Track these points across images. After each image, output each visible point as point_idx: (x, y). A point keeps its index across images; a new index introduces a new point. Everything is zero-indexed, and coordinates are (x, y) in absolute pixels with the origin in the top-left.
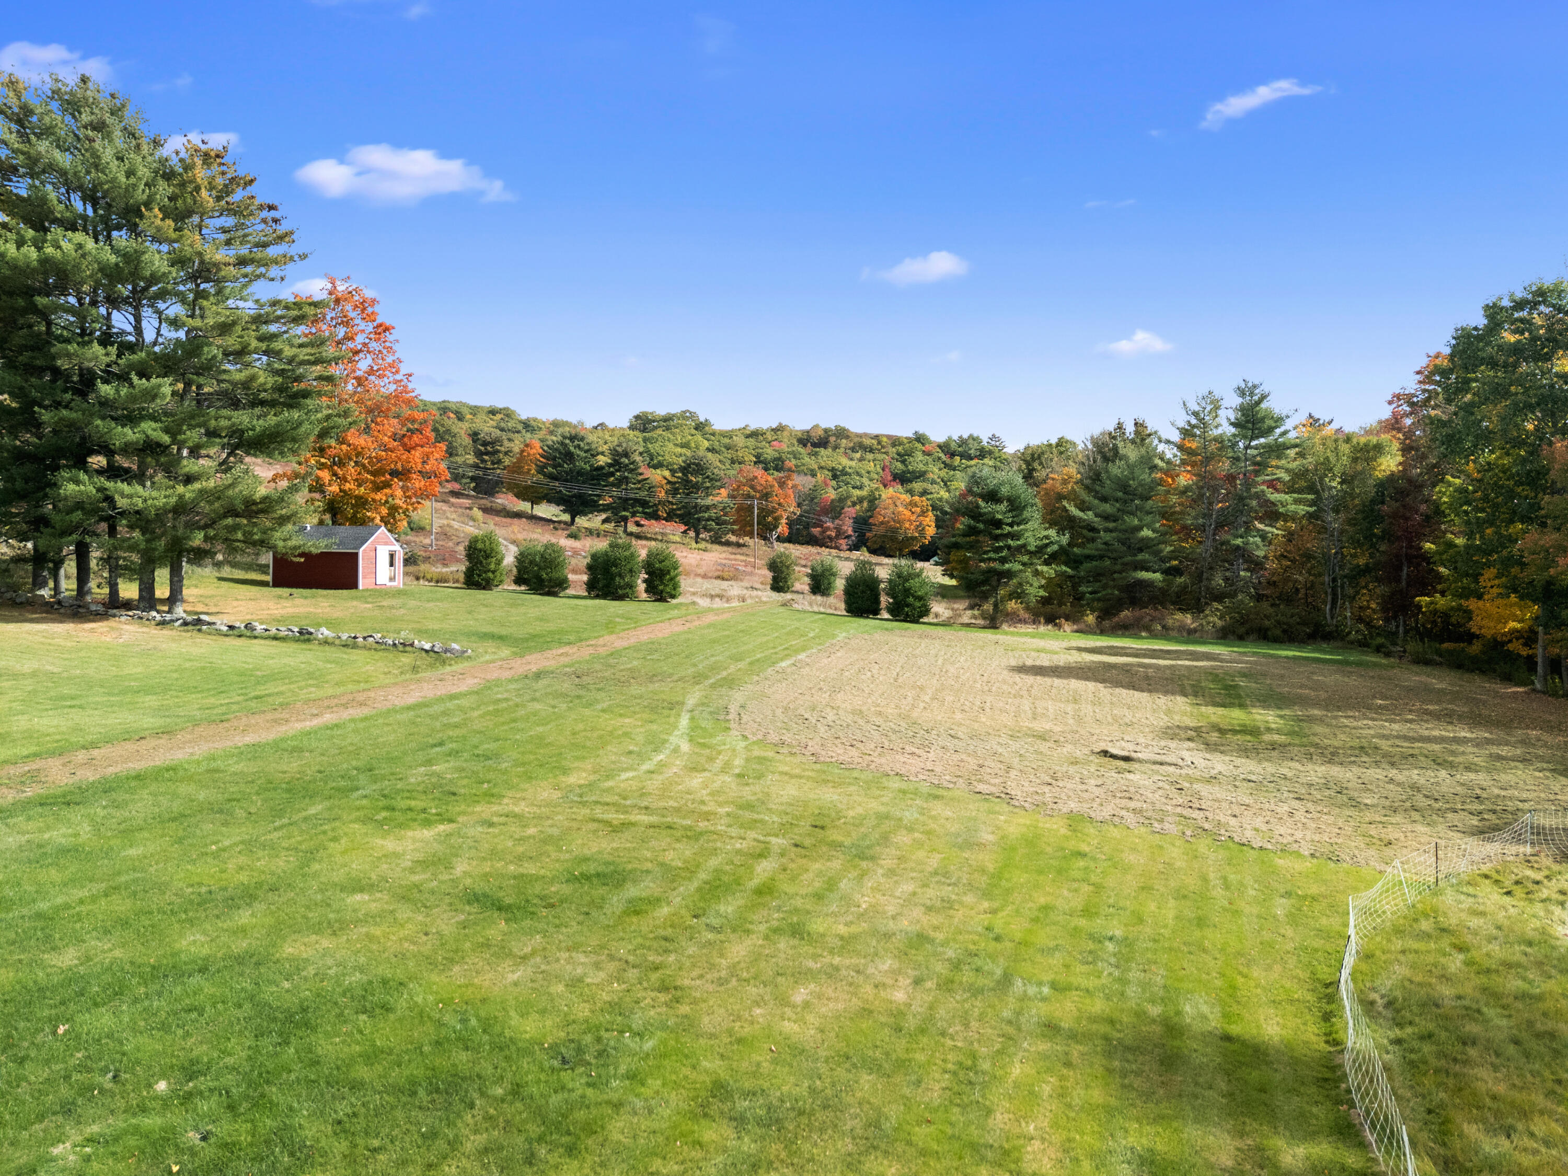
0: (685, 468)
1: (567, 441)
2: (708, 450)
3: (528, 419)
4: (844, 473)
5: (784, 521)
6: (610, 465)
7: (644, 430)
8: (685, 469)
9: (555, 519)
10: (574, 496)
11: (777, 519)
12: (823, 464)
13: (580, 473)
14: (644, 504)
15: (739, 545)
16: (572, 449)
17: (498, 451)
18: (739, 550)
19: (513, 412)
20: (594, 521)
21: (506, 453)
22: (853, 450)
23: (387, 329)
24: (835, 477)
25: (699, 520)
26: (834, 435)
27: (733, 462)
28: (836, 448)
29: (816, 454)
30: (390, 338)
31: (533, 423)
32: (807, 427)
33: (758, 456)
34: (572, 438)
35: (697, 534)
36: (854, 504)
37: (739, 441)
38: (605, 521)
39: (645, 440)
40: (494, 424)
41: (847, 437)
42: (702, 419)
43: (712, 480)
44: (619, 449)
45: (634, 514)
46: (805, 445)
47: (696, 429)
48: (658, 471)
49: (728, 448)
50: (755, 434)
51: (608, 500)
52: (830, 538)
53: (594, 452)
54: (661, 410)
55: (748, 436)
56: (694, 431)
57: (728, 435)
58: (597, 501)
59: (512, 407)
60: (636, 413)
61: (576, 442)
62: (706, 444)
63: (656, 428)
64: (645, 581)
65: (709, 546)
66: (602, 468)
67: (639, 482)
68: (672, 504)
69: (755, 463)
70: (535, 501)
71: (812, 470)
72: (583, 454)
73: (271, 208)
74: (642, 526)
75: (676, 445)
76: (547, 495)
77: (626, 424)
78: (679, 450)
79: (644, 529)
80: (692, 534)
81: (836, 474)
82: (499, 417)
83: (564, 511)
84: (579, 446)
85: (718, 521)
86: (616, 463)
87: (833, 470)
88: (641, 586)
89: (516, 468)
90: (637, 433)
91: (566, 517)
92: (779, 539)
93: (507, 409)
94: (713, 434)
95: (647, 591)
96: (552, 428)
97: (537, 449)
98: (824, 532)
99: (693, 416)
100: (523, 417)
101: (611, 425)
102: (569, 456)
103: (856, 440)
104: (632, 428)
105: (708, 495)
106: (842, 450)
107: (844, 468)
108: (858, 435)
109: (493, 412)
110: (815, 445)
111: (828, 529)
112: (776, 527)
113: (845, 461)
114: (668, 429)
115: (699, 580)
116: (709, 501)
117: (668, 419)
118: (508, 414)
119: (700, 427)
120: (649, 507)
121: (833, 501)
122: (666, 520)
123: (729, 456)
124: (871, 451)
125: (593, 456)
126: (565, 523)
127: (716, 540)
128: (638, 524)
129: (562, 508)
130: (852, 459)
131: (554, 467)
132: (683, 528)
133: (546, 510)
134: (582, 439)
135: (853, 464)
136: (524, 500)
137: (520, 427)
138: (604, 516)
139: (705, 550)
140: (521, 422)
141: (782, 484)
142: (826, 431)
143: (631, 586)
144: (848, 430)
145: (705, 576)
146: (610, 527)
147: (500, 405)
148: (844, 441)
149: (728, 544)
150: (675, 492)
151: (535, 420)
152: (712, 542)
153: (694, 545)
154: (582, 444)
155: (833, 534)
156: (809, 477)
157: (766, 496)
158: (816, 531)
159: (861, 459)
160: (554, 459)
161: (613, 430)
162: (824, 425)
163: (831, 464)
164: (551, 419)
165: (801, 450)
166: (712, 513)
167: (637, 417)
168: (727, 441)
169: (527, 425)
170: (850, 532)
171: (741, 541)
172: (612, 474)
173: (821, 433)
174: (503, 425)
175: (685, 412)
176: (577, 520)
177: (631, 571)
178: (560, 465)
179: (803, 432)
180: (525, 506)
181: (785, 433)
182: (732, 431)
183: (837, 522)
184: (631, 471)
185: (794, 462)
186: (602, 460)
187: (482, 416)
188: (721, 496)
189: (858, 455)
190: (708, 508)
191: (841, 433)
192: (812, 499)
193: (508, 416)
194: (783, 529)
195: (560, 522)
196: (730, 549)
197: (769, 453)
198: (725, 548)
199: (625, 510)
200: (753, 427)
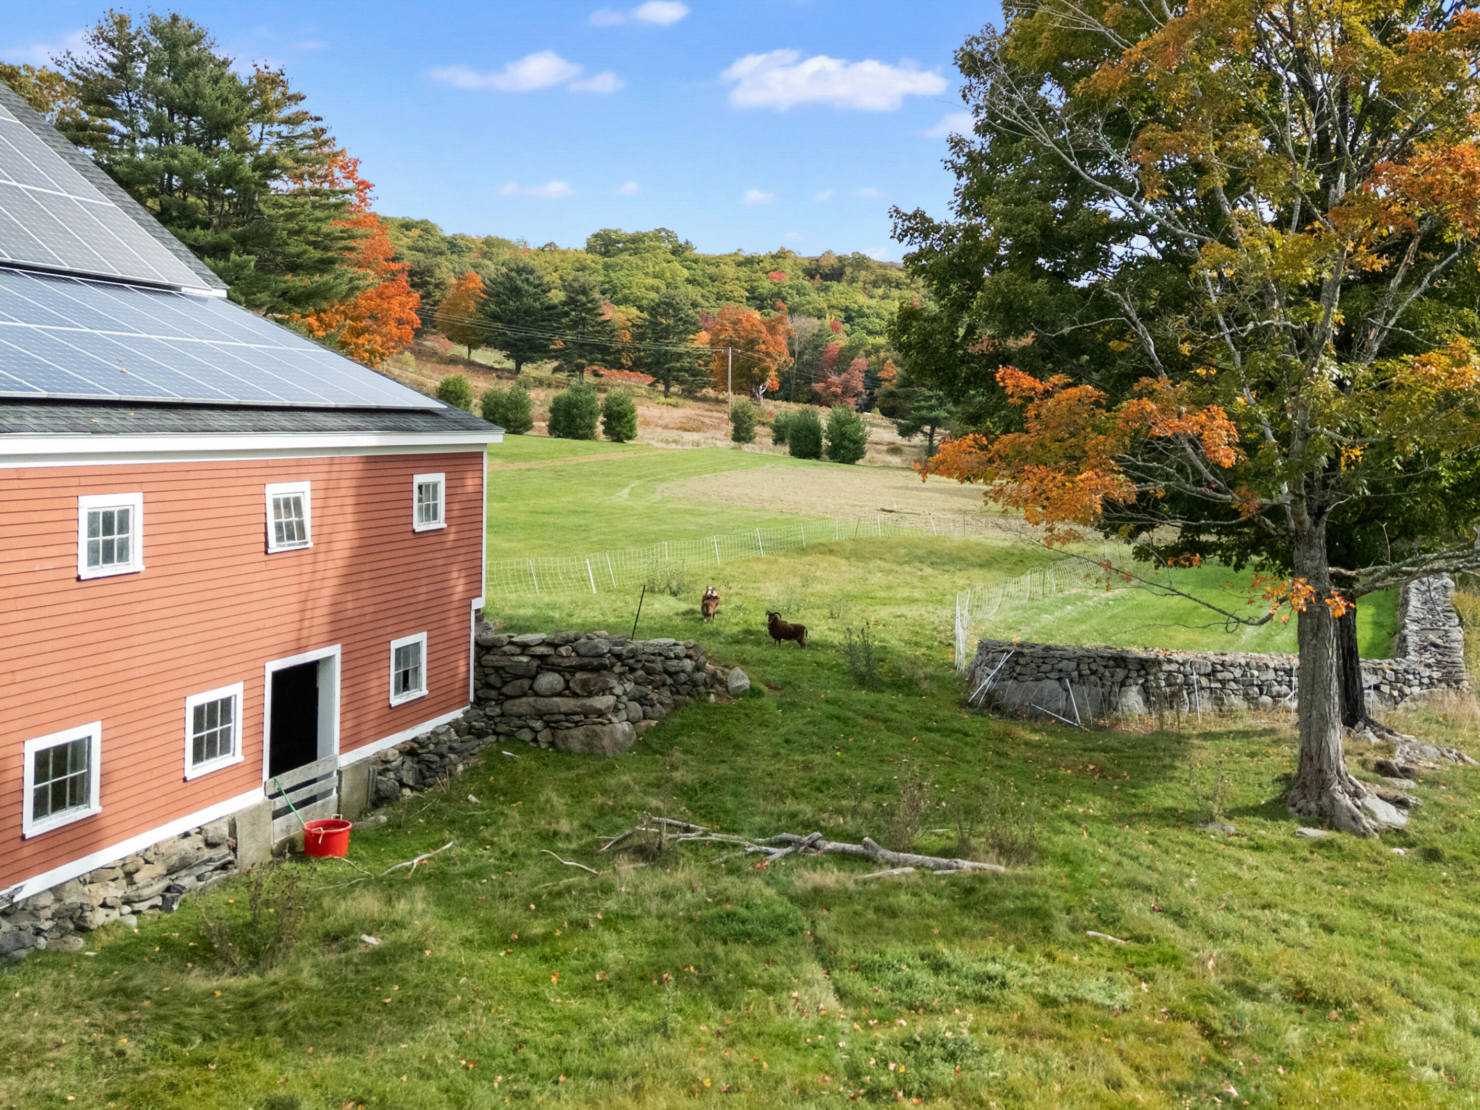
0: (653, 308)
1: (514, 274)
2: (689, 281)
3: (454, 237)
4: (861, 314)
5: (773, 373)
6: (564, 304)
7: (606, 254)
8: (653, 310)
9: (497, 366)
10: (521, 340)
11: (765, 370)
12: (834, 302)
13: (528, 312)
14: (604, 350)
15: (717, 401)
16: (519, 283)
17: (428, 283)
18: (718, 408)
19: (433, 226)
20: (545, 369)
21: (437, 286)
22: (875, 284)
23: (368, 186)
24: (849, 319)
25: (669, 370)
26: (851, 265)
27: (719, 298)
28: (853, 281)
29: (826, 289)
30: (369, 194)
31: (461, 243)
32: (817, 254)
33: (752, 290)
34: (519, 271)
35: (668, 387)
36: (868, 354)
37: (730, 271)
38: (556, 370)
39: (607, 267)
40: (410, 242)
41: (868, 268)
42: (682, 241)
43: (686, 322)
44: (576, 285)
45: (592, 363)
46: (812, 277)
47: (674, 253)
48: (622, 308)
49: (713, 279)
50: (749, 262)
51: (559, 345)
52: (835, 395)
53: (545, 287)
54: (629, 229)
55: (739, 264)
56: (670, 257)
57: (716, 262)
58: (547, 346)
59: (432, 220)
60: (596, 231)
61: (524, 276)
62: (686, 273)
63: (621, 251)
64: (603, 423)
65: (681, 401)
66: (554, 307)
67: (599, 324)
68: (639, 350)
69: (748, 299)
70: (472, 346)
71: (820, 310)
72: (531, 289)
73: (318, 119)
74: (600, 376)
75: (647, 274)
76: (487, 338)
77: (582, 245)
78: (650, 281)
79: (603, 380)
80: (661, 387)
81: (850, 316)
82: (415, 233)
83: (508, 357)
84: (527, 280)
85: (694, 373)
86: (571, 302)
87: (846, 309)
88: (600, 428)
89: (454, 306)
90: (597, 257)
91: (510, 364)
92: (766, 395)
93: (425, 222)
94: (696, 261)
95: (605, 432)
96: (485, 248)
97: (477, 283)
98: (828, 388)
99: (670, 236)
100: (448, 233)
101: (563, 247)
102: (516, 292)
103: (880, 271)
104: (590, 249)
105: (682, 340)
106: (860, 284)
107: (861, 307)
108: (883, 266)
109: (407, 226)
110: (826, 277)
111: (833, 384)
112: (763, 380)
113: (862, 299)
114: (636, 252)
115: (659, 429)
116: (681, 349)
117: (637, 239)
118: (426, 228)
119: (678, 251)
120: (610, 354)
121: (842, 349)
122: (631, 369)
123: (715, 290)
124: (898, 286)
125: (544, 292)
126: (509, 371)
127: (690, 394)
128: (596, 374)
129: (504, 353)
130: (872, 297)
131: (498, 304)
132: (651, 379)
133: (486, 356)
134: (532, 272)
135: (873, 302)
136: (460, 342)
137: (444, 247)
138: (556, 364)
139: (675, 406)
140: (444, 239)
141: (772, 329)
142: (840, 259)
143: (591, 427)
144: (868, 259)
145: (666, 427)
146: (562, 376)
147: (417, 217)
148: (863, 273)
149: (705, 399)
150: (641, 337)
151: (463, 237)
152: (686, 397)
153: (662, 399)
154: (531, 278)
155: (839, 391)
156: (815, 320)
157: (751, 343)
158: (818, 387)
159: (884, 297)
160: (498, 295)
161: (564, 253)
162: (838, 252)
163: (843, 302)
164: (484, 236)
165: (807, 284)
166: (686, 362)
167: (596, 236)
168: (711, 270)
169: (454, 246)
170: (860, 387)
171: (721, 397)
172: (567, 314)
173: (833, 261)
174: (421, 244)
175: (659, 231)
176: (523, 368)
177: (591, 413)
178: (504, 303)
179: (811, 260)
180: (461, 350)
181: (788, 263)
182: (720, 257)
183: (844, 375)
184: (589, 311)
185: (797, 299)
186: (557, 296)
187: (392, 232)
188: (701, 341)
189: (880, 291)
190: (680, 356)
191: (860, 262)
192: (816, 347)
193: (426, 231)
194: (772, 381)
195: (502, 370)
196: (706, 406)
197: (766, 285)
198: (701, 405)
199: (580, 357)
200: (747, 252)
